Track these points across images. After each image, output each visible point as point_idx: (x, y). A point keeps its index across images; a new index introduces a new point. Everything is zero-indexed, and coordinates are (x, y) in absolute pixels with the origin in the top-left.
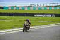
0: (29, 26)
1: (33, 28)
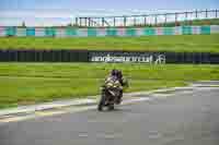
0: (121, 92)
1: (87, 105)
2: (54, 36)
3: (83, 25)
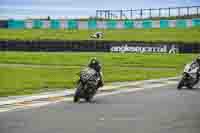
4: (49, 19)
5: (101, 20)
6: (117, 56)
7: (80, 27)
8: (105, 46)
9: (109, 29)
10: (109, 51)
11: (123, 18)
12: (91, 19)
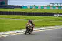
2: (43, 9)
3: (52, 5)
4: (35, 6)
5: (51, 6)
6: (56, 17)
7: (44, 9)
8: (52, 14)
9: (53, 9)
10: (53, 16)
11: (58, 6)
12: (48, 6)
